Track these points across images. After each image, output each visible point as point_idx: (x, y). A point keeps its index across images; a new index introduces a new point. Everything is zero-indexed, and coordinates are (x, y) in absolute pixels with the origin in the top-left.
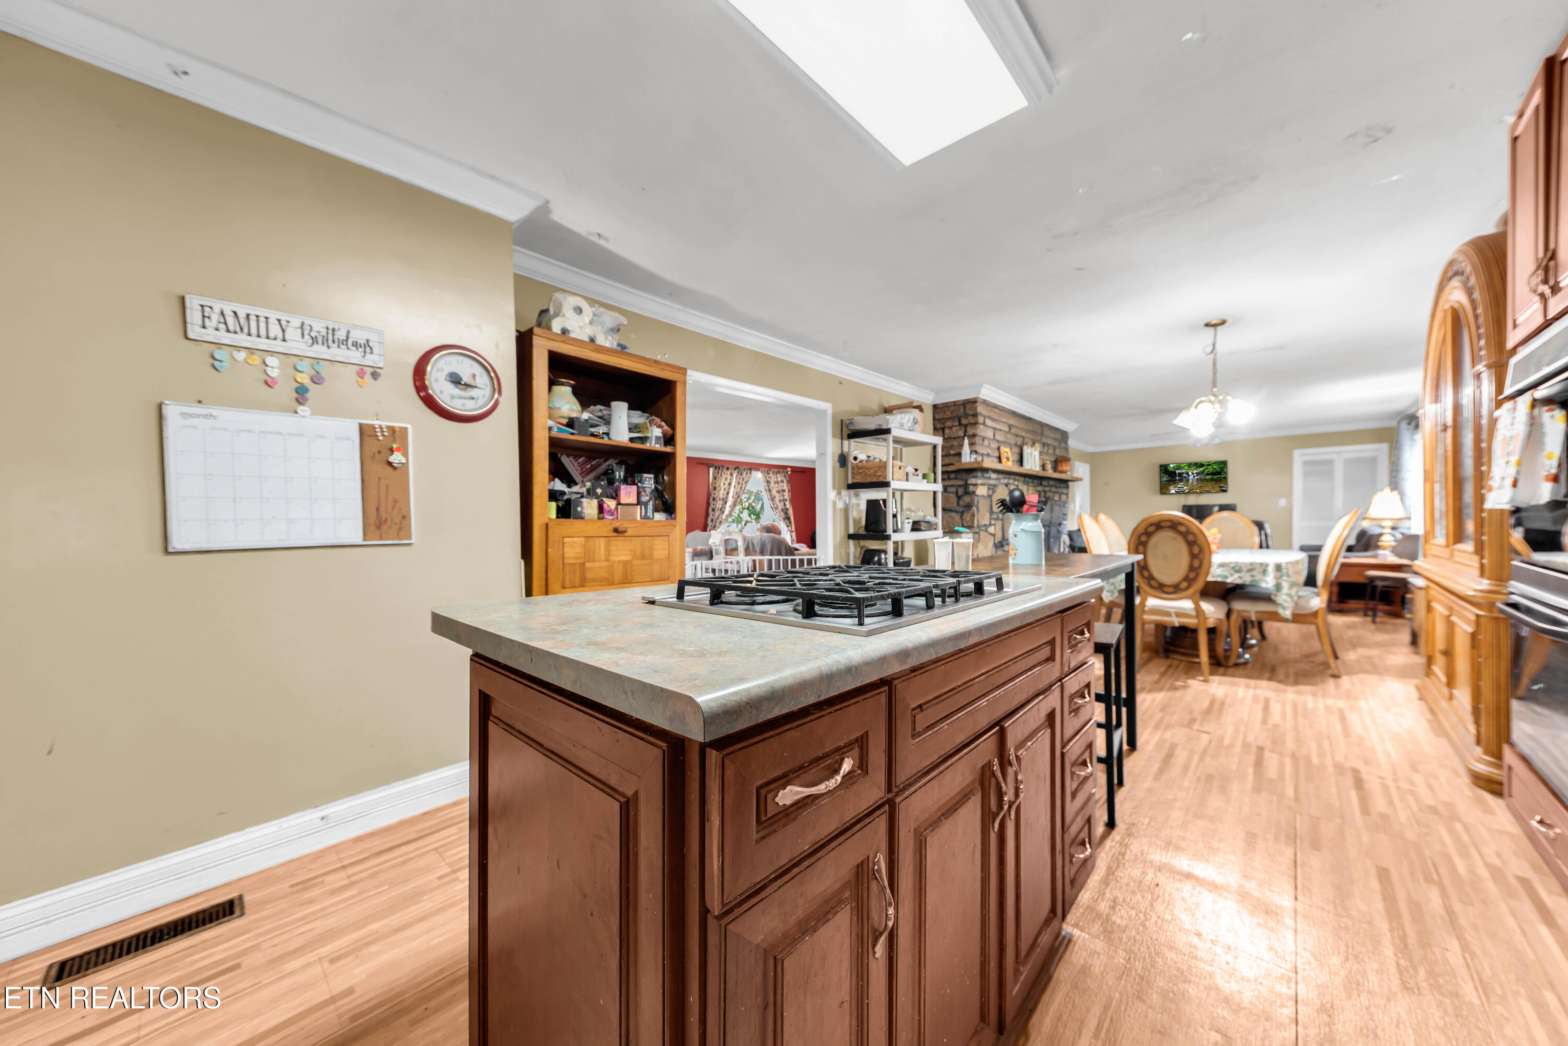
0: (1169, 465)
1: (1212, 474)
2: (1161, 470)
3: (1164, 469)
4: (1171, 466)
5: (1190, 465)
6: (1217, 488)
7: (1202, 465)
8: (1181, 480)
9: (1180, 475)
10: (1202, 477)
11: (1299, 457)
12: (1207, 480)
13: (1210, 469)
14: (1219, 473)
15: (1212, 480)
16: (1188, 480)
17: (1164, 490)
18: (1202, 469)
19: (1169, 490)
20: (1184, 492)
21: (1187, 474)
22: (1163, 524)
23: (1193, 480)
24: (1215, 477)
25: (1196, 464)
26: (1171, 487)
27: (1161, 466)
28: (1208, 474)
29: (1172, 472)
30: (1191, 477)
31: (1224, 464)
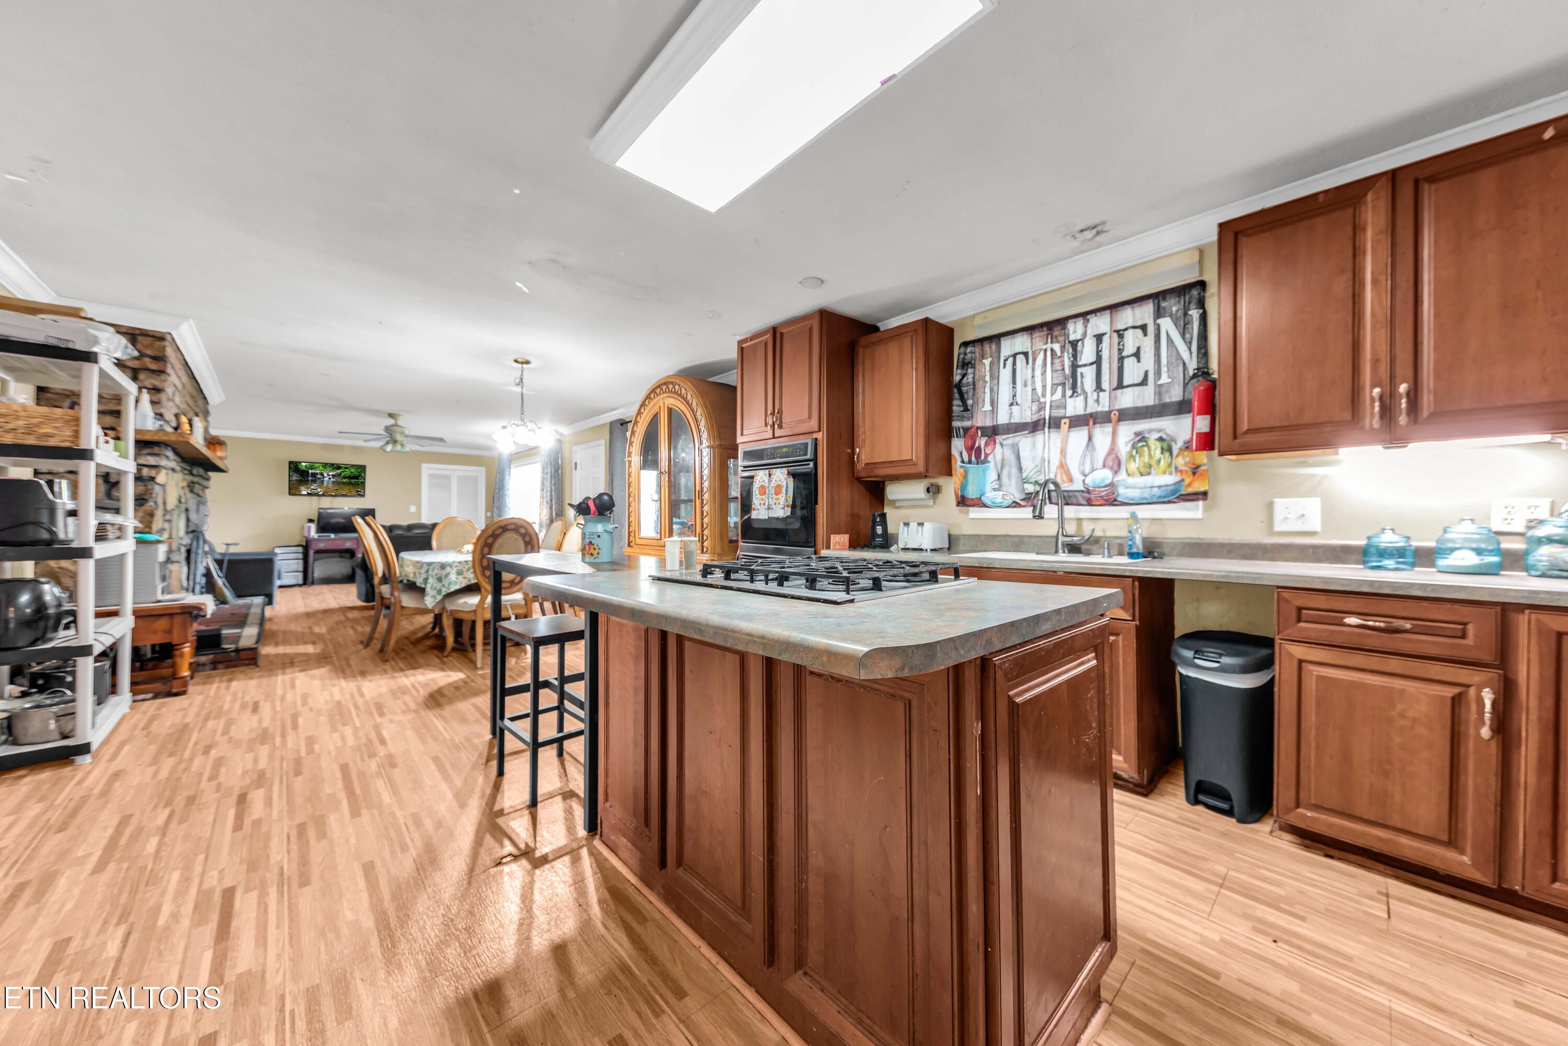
0: (300, 462)
1: (350, 477)
2: (290, 468)
3: (294, 467)
4: (304, 464)
5: (325, 465)
6: (354, 492)
7: (339, 467)
8: (314, 481)
9: (314, 475)
10: (339, 480)
11: (427, 469)
12: (344, 483)
13: (347, 472)
14: (356, 477)
15: (350, 484)
16: (323, 482)
17: (293, 491)
18: (339, 471)
19: (300, 491)
20: (317, 495)
21: (322, 474)
22: (509, 527)
23: (328, 482)
24: (353, 481)
25: (332, 465)
26: (302, 488)
27: (290, 463)
28: (345, 478)
29: (304, 471)
30: (326, 479)
31: (363, 468)
